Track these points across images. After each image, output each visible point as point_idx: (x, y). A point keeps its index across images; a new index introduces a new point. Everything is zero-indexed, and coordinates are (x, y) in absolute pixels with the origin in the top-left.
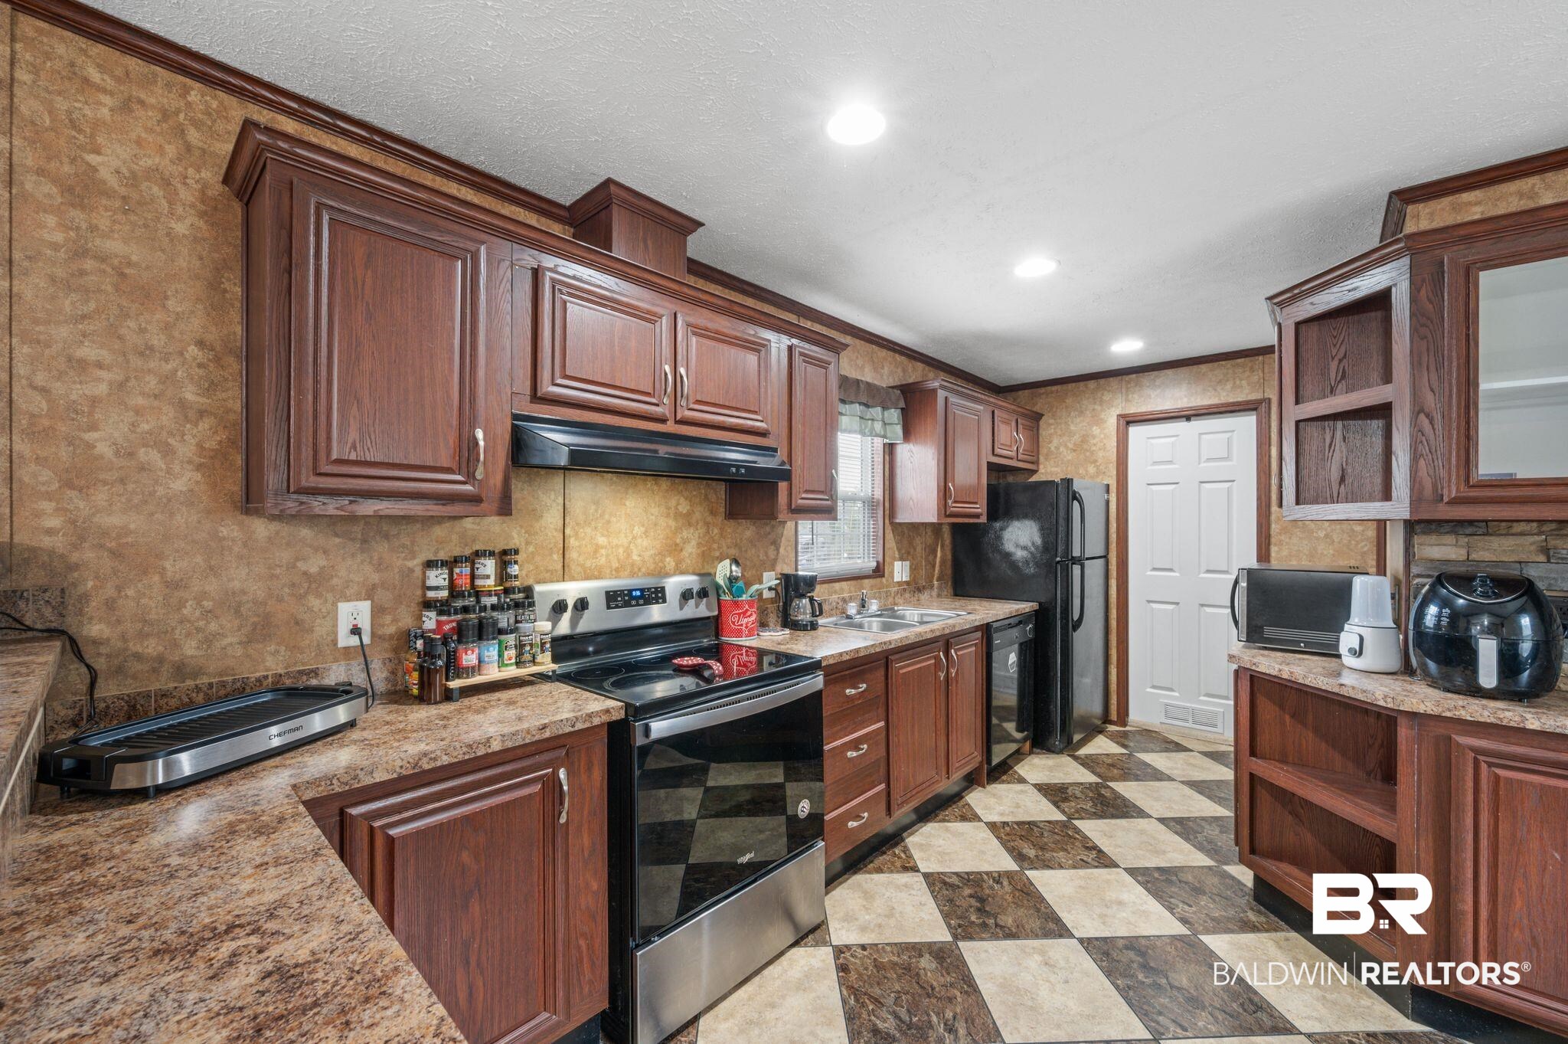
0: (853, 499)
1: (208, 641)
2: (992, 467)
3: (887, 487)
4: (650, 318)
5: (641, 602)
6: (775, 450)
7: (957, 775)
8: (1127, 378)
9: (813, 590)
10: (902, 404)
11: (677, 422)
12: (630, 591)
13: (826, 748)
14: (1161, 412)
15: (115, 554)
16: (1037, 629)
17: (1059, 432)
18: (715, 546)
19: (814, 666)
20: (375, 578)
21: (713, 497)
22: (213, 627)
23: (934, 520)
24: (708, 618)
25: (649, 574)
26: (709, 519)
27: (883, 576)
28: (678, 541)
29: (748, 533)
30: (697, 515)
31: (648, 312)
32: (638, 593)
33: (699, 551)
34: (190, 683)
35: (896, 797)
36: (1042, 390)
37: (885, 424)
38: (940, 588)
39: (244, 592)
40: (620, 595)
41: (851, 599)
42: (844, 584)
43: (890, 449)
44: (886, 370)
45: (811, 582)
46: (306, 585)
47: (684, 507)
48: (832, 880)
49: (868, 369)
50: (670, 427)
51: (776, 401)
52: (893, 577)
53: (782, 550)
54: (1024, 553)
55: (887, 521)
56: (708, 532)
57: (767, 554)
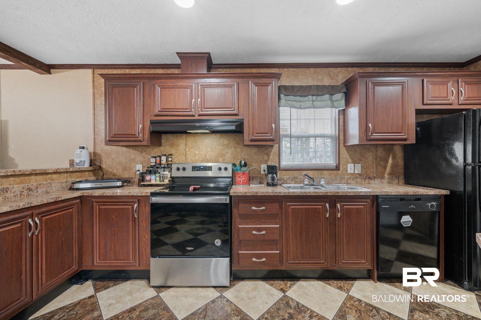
1: (117, 170)
3: (341, 130)
5: (203, 170)
7: (345, 266)
12: (200, 167)
15: (106, 154)
18: (239, 155)
19: (225, 194)
20: (143, 160)
21: (238, 139)
22: (118, 167)
23: (358, 143)
26: (236, 146)
27: (339, 170)
28: (224, 153)
29: (255, 151)
30: (231, 145)
32: (203, 167)
33: (232, 156)
34: (115, 177)
37: (333, 101)
38: (391, 179)
39: (122, 161)
40: (196, 168)
42: (309, 172)
43: (343, 113)
46: (131, 161)
47: (226, 142)
52: (347, 171)
53: (271, 157)
56: (236, 150)
57: (263, 158)
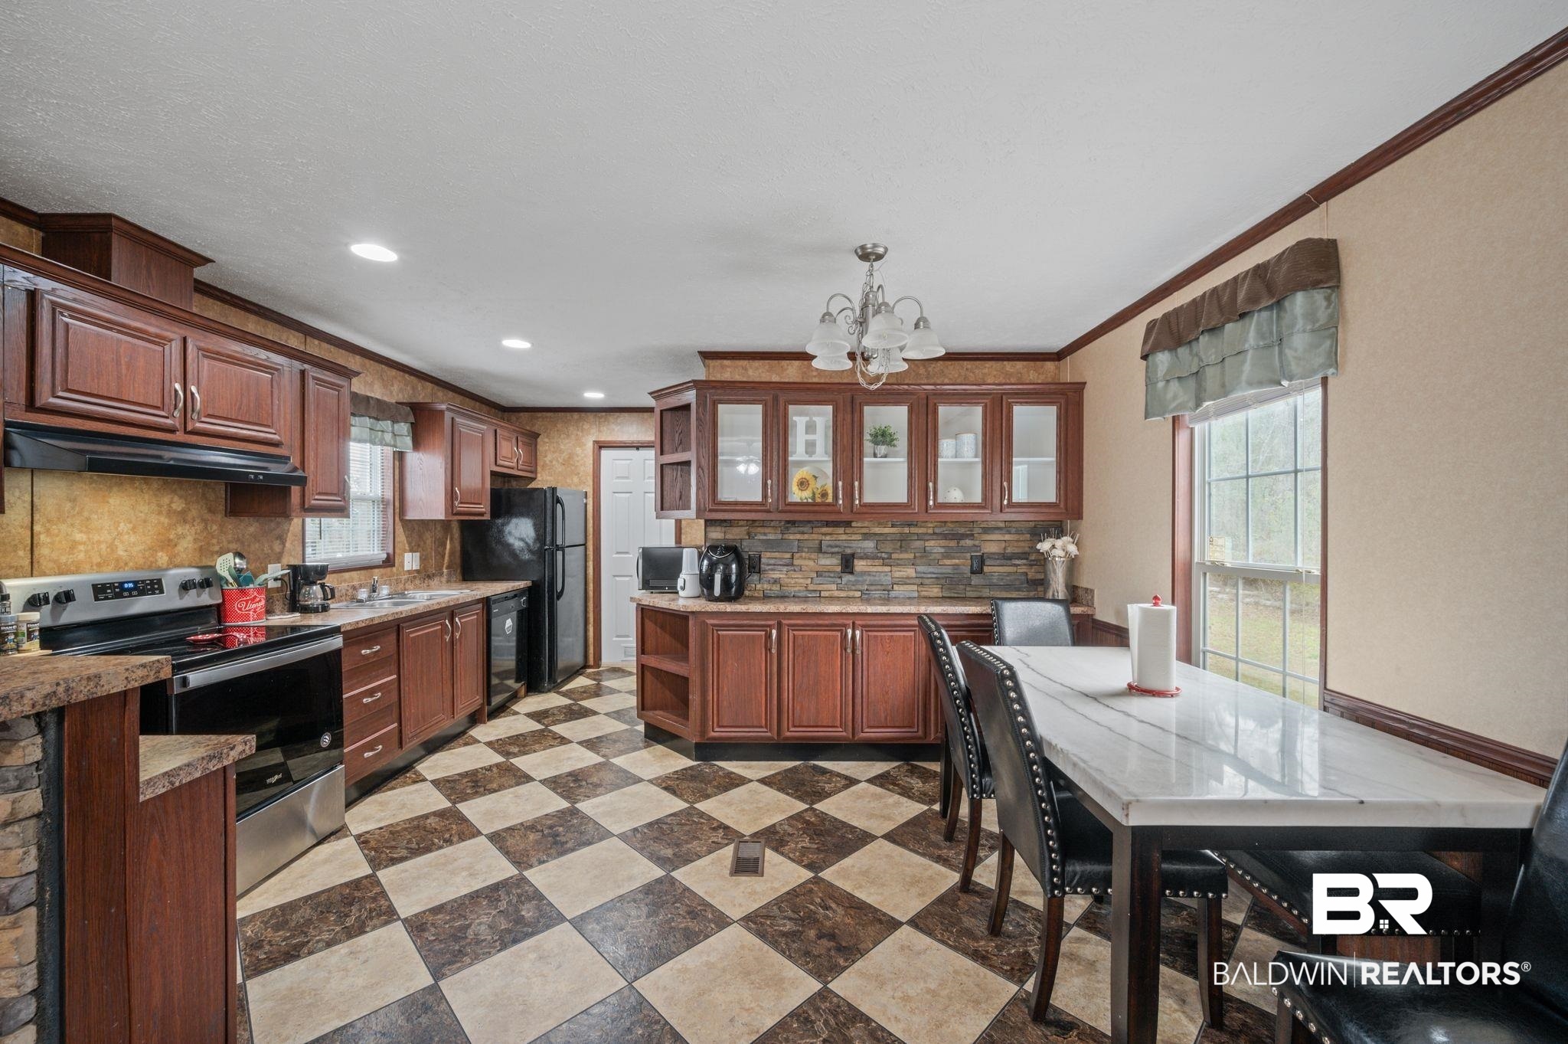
0: (362, 499)
2: (493, 474)
3: (397, 489)
4: (160, 340)
5: (135, 593)
6: (288, 458)
7: (462, 714)
8: (600, 414)
9: (324, 578)
10: (412, 419)
11: (186, 432)
12: (121, 584)
13: (344, 696)
14: (621, 442)
16: (529, 601)
17: (552, 449)
18: (214, 541)
19: (335, 631)
21: (211, 496)
23: (442, 517)
24: (211, 606)
25: (137, 568)
26: (208, 516)
27: (393, 566)
28: (172, 537)
29: (252, 529)
30: (194, 513)
31: (157, 336)
32: (131, 585)
33: (196, 546)
35: (408, 732)
36: (539, 415)
37: (394, 435)
38: (449, 574)
40: (109, 588)
41: (361, 586)
42: (354, 574)
43: (400, 457)
44: (395, 388)
45: (322, 572)
47: (178, 505)
48: (349, 804)
49: (377, 386)
50: (180, 437)
51: (288, 417)
52: (403, 567)
53: (288, 545)
54: (521, 544)
55: (397, 518)
56: (206, 528)
57: (271, 548)
